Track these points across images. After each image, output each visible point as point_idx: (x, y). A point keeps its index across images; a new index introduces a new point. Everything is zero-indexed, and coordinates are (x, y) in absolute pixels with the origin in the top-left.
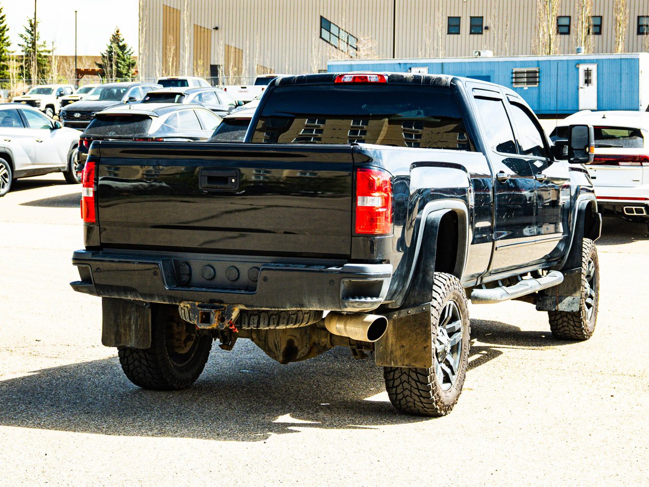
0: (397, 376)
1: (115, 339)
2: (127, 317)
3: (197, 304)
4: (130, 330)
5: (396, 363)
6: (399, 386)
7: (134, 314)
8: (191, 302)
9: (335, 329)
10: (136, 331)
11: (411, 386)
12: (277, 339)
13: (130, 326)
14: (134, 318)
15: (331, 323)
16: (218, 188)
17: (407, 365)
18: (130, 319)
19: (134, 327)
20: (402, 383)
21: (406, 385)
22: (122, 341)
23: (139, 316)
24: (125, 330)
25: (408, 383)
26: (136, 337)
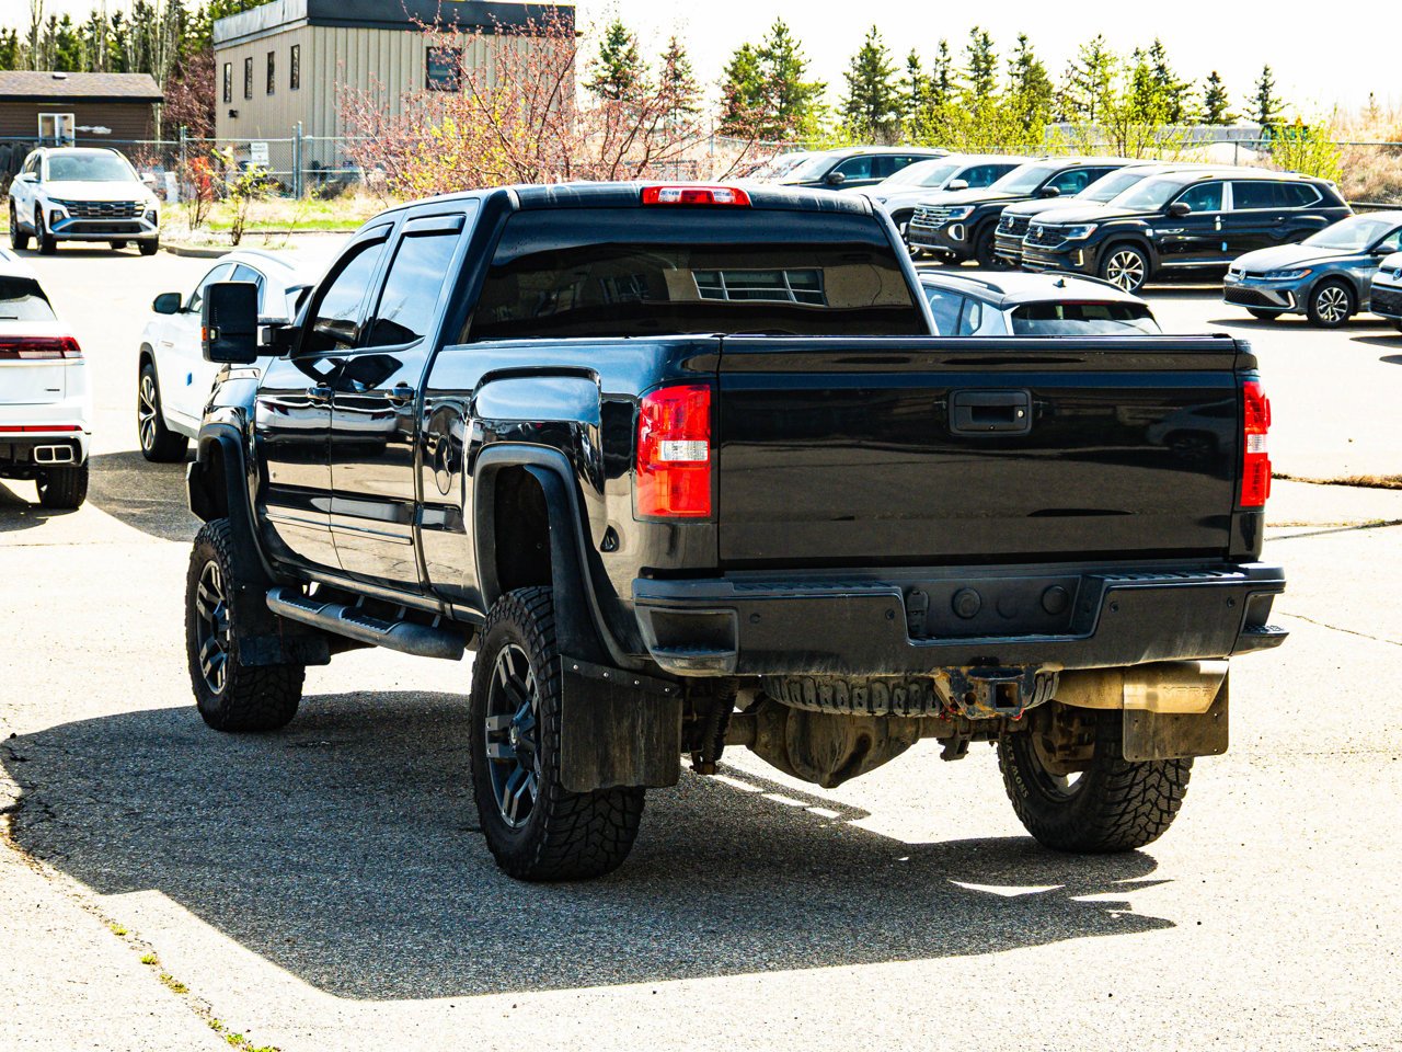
0: (1139, 778)
1: (601, 773)
2: (626, 723)
3: (964, 670)
4: (634, 750)
5: (1163, 752)
6: (1136, 797)
7: (643, 715)
8: (951, 668)
9: (1117, 698)
10: (649, 750)
11: (1160, 793)
12: (839, 737)
13: (633, 741)
14: (643, 723)
15: (1107, 688)
16: (990, 430)
17: (1183, 754)
18: (633, 726)
19: (643, 742)
20: (1145, 790)
21: (1152, 794)
22: (617, 776)
23: (655, 717)
24: (622, 751)
25: (1157, 789)
26: (649, 763)
